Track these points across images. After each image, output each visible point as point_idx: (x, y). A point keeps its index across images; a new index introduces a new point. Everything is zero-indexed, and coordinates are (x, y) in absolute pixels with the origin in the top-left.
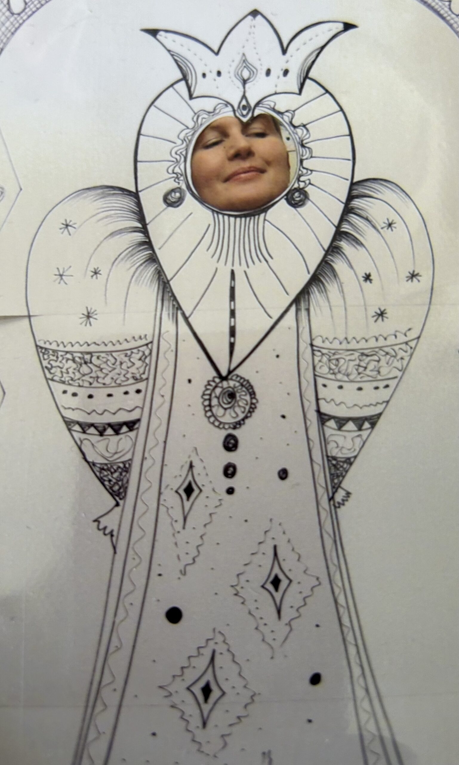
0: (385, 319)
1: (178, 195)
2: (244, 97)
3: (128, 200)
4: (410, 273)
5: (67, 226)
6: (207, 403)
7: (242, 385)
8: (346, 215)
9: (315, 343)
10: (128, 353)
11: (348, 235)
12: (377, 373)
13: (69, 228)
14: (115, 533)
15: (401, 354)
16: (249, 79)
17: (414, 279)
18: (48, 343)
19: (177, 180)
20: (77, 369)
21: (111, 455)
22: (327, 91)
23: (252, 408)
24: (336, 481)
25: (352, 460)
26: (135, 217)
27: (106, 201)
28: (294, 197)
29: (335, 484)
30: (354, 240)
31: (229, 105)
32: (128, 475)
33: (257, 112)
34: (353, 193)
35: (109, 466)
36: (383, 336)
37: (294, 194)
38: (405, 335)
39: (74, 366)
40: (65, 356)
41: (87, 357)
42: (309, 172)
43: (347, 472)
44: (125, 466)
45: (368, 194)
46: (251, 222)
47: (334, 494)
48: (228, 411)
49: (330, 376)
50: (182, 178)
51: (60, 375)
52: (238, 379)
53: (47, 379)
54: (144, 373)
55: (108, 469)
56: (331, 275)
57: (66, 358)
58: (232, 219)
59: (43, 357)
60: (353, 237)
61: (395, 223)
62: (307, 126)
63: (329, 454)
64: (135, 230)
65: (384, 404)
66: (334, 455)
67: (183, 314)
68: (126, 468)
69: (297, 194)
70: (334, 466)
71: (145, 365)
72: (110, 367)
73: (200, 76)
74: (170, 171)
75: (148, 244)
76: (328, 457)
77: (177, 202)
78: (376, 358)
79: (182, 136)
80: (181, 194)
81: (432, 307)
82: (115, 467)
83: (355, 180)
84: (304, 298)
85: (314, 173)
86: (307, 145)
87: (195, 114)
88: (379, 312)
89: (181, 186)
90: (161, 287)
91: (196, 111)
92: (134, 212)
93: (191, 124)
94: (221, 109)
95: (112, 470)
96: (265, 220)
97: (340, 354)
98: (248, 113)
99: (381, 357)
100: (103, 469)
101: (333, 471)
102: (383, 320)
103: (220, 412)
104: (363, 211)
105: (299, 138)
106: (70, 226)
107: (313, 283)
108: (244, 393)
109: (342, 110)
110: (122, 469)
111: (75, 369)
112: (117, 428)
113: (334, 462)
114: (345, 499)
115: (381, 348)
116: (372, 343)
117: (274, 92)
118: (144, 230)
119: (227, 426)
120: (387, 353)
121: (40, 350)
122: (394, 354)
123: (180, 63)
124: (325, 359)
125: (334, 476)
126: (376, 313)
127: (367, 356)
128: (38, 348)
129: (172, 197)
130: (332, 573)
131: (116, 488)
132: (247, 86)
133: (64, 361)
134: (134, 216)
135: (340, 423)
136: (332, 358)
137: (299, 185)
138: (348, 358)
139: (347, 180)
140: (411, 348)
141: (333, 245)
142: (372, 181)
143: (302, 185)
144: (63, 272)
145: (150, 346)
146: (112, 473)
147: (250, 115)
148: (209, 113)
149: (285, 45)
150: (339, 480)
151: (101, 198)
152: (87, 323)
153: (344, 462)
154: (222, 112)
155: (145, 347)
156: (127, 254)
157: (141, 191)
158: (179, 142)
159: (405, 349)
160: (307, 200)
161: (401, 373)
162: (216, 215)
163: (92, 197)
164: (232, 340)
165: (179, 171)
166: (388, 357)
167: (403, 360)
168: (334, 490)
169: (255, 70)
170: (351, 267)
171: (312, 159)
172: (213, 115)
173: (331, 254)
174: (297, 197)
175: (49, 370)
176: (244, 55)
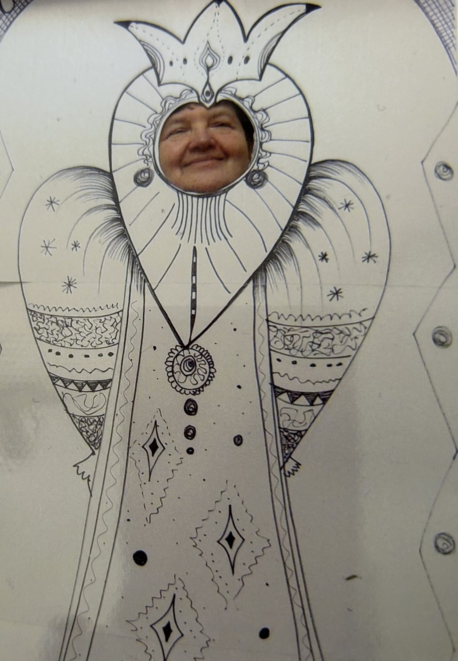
0: (340, 298)
1: (147, 175)
2: (208, 83)
3: (104, 180)
4: (366, 254)
5: (52, 202)
6: (170, 369)
7: (201, 354)
8: (304, 195)
9: (270, 319)
10: (102, 319)
11: (305, 215)
12: (331, 350)
13: (53, 204)
14: (91, 478)
15: (355, 333)
16: (212, 66)
17: (370, 259)
18: (36, 307)
19: (146, 161)
20: (60, 331)
21: (88, 409)
22: (287, 76)
23: (211, 377)
24: (287, 452)
25: (303, 433)
26: (110, 195)
27: (85, 180)
28: (253, 178)
29: (287, 454)
30: (310, 220)
31: (193, 91)
32: (102, 428)
33: (220, 98)
34: (311, 174)
35: (86, 419)
36: (338, 315)
37: (253, 175)
38: (360, 314)
39: (58, 328)
40: (50, 319)
41: (69, 321)
42: (268, 154)
43: (297, 444)
44: (99, 419)
45: (325, 175)
46: (212, 201)
47: (284, 463)
48: (189, 377)
49: (283, 351)
50: (151, 160)
51: (47, 336)
52: (199, 348)
53: (36, 338)
54: (115, 338)
55: (86, 422)
56: (287, 253)
57: (51, 321)
58: (195, 199)
59: (33, 319)
60: (310, 218)
61: (352, 204)
62: (267, 111)
63: (282, 426)
64: (109, 207)
65: (337, 382)
66: (286, 427)
67: (150, 286)
68: (101, 422)
69: (256, 176)
70: (286, 437)
71: (116, 331)
72: (87, 331)
73: (167, 64)
74: (140, 152)
75: (120, 220)
76: (280, 428)
77: (146, 182)
78: (330, 336)
79: (151, 120)
80: (149, 175)
81: (388, 289)
82: (92, 420)
83: (313, 162)
84: (261, 275)
85: (272, 155)
86: (266, 129)
87: (163, 100)
88: (335, 292)
89: (150, 167)
90: (131, 261)
91: (164, 97)
92: (108, 191)
93: (159, 110)
94: (187, 95)
95: (89, 423)
96: (225, 200)
97: (294, 330)
98: (210, 100)
99: (335, 336)
100: (81, 421)
101: (284, 442)
102: (338, 299)
103: (182, 378)
104: (320, 192)
105: (259, 122)
106: (54, 203)
107: (271, 261)
108: (203, 362)
109: (301, 93)
110: (97, 422)
111: (58, 331)
112: (93, 386)
113: (286, 434)
114: (295, 469)
115: (335, 326)
116: (327, 322)
117: (235, 79)
118: (117, 208)
119: (187, 392)
120: (341, 332)
121: (30, 312)
122: (348, 333)
123: (148, 52)
124: (280, 335)
125: (285, 447)
126: (331, 291)
127: (322, 333)
128: (29, 310)
129: (141, 177)
130: (281, 538)
131: (93, 438)
132: (211, 73)
133: (49, 324)
134: (108, 194)
135: (293, 398)
136: (287, 334)
137: (258, 167)
138: (302, 335)
139: (306, 161)
140: (366, 328)
141: (290, 225)
142: (330, 162)
143: (261, 167)
144: (49, 244)
145: (120, 313)
146: (89, 425)
147: (213, 101)
148: (176, 98)
149: (247, 33)
150: (289, 451)
151: (80, 178)
152: (68, 290)
153: (295, 434)
154: (187, 98)
155: (117, 314)
156: (102, 229)
157: (114, 171)
158: (148, 126)
159: (359, 329)
160: (265, 181)
161: (355, 352)
162: (180, 195)
163: (73, 177)
164: (193, 311)
165: (149, 153)
166: (342, 335)
167: (356, 340)
168: (285, 460)
169: (218, 59)
170: (308, 246)
171: (271, 142)
172: (179, 101)
173: (288, 232)
174: (256, 179)
175: (37, 330)
176: (208, 42)
